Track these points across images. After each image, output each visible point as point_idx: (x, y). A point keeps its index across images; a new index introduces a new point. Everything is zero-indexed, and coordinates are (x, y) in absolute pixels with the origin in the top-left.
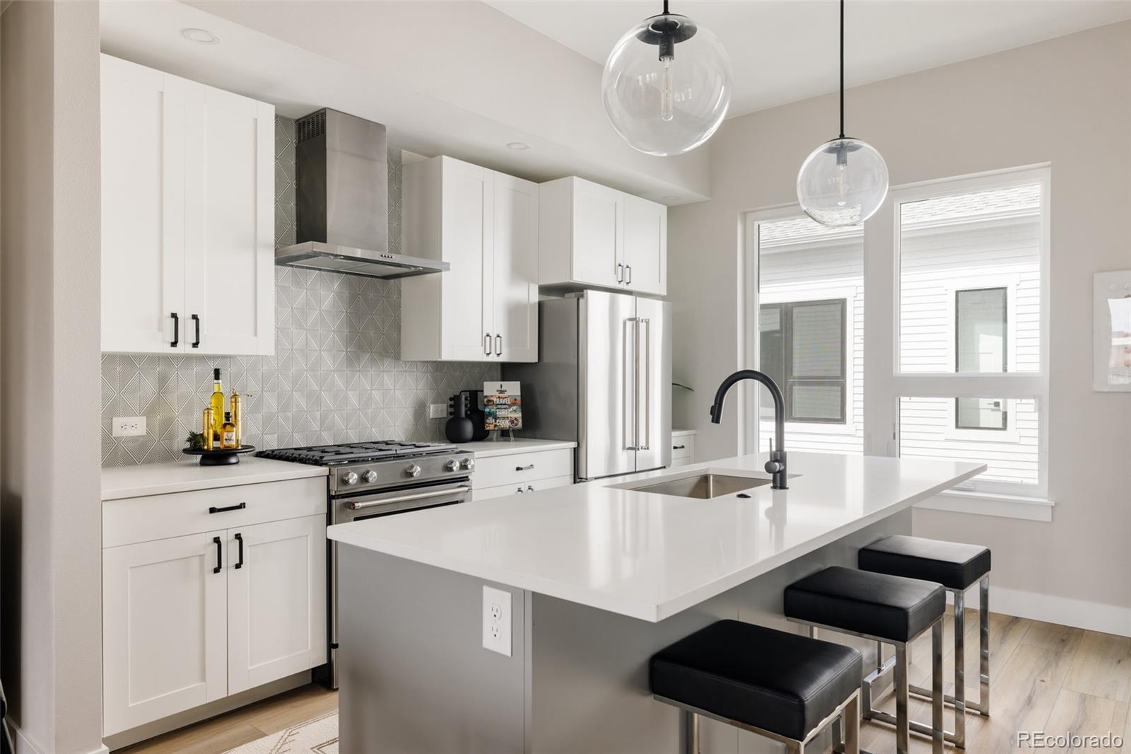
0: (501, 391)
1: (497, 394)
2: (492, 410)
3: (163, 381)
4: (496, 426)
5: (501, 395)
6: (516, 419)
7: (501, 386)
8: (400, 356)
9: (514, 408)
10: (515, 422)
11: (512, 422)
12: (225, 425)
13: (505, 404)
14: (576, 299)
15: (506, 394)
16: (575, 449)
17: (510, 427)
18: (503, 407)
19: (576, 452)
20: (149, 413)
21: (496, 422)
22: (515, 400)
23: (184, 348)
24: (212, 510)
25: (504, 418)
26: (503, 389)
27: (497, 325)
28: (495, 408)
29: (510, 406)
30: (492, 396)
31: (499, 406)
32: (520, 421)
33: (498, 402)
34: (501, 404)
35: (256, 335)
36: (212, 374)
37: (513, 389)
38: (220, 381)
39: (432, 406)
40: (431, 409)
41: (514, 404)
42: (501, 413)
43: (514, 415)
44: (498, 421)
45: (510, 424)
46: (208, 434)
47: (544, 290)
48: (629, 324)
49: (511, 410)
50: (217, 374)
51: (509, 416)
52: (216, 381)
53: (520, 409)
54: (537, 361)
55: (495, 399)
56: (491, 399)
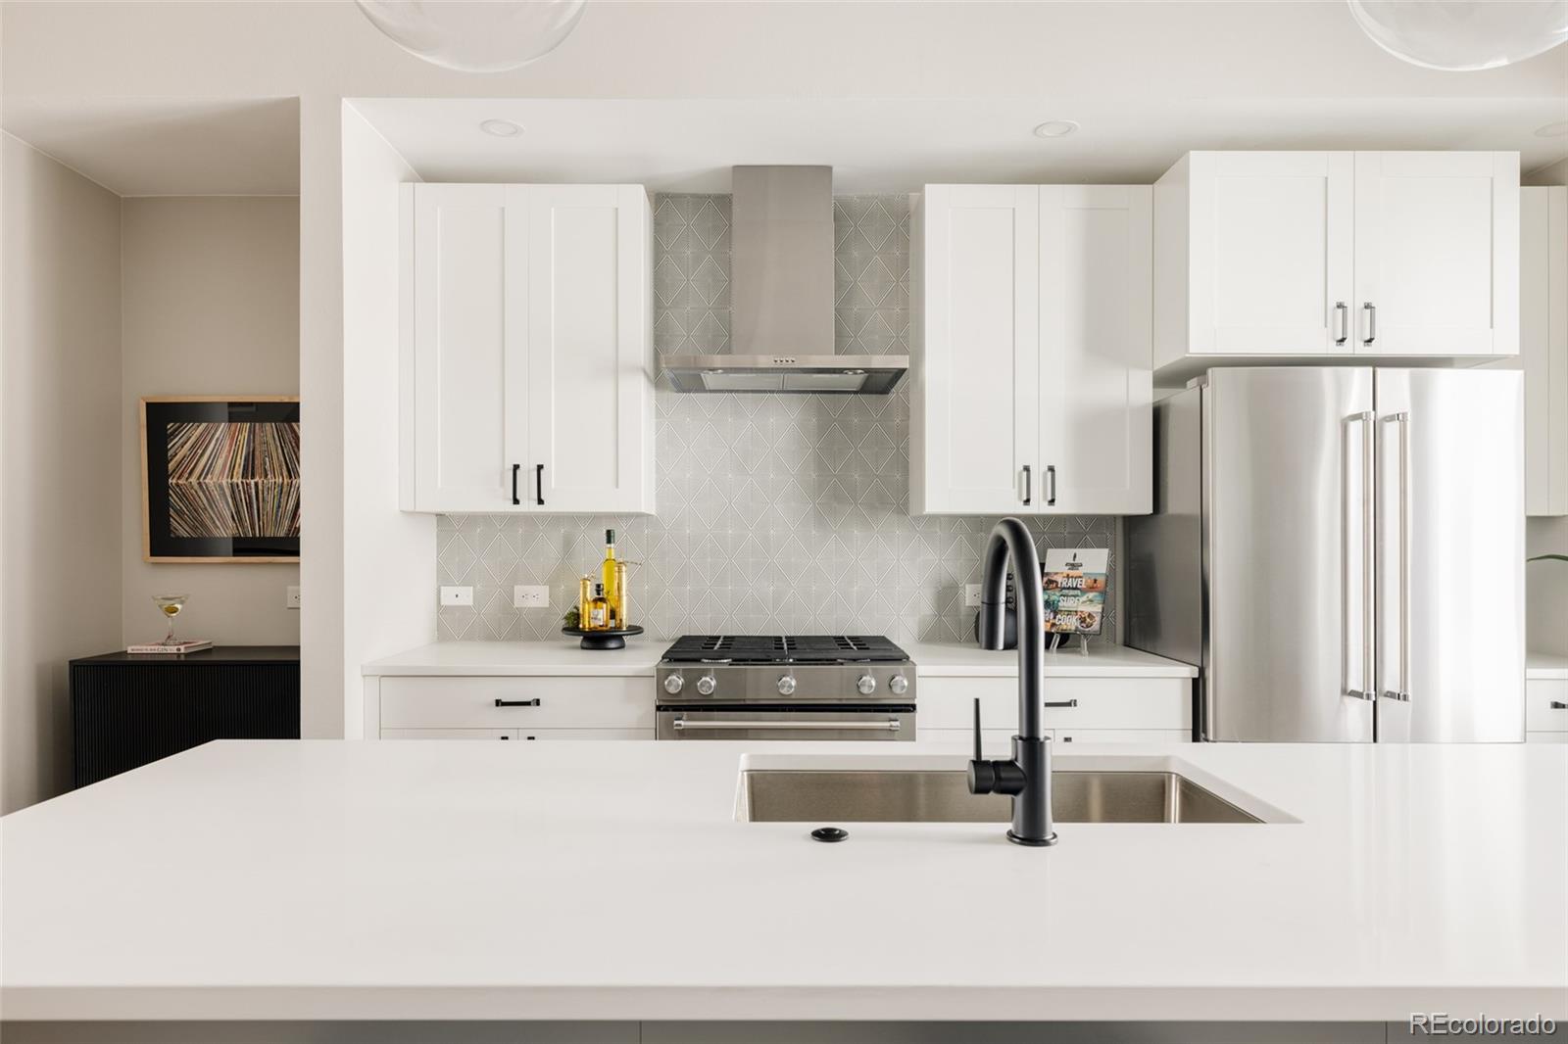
0: (1073, 565)
1: (1066, 570)
2: (1053, 598)
3: (568, 544)
4: (1053, 625)
5: (1072, 573)
6: (1090, 615)
7: (1075, 556)
8: (907, 509)
9: (1091, 595)
10: (1088, 620)
11: (1083, 620)
12: (596, 601)
13: (1076, 588)
14: (1199, 388)
15: (1080, 571)
16: (1194, 679)
17: (1077, 629)
18: (1072, 592)
19: (1198, 686)
20: (552, 583)
21: (1055, 618)
22: (1095, 581)
23: (528, 505)
24: (498, 703)
25: (1069, 613)
26: (1077, 561)
27: (1047, 446)
28: (1058, 594)
29: (1084, 591)
30: (1056, 574)
31: (1065, 592)
32: (1098, 619)
33: (1064, 583)
34: (1069, 588)
35: (617, 486)
36: (604, 537)
37: (1096, 561)
38: (612, 545)
39: (967, 586)
40: (967, 592)
41: (1091, 589)
42: (1065, 604)
43: (1087, 609)
44: (1059, 616)
45: (1078, 624)
46: (584, 610)
47: (1164, 380)
48: (1355, 428)
49: (1084, 598)
50: (609, 537)
51: (1079, 609)
52: (609, 545)
53: (1099, 599)
54: (1150, 510)
55: (1059, 579)
56: (1055, 578)
